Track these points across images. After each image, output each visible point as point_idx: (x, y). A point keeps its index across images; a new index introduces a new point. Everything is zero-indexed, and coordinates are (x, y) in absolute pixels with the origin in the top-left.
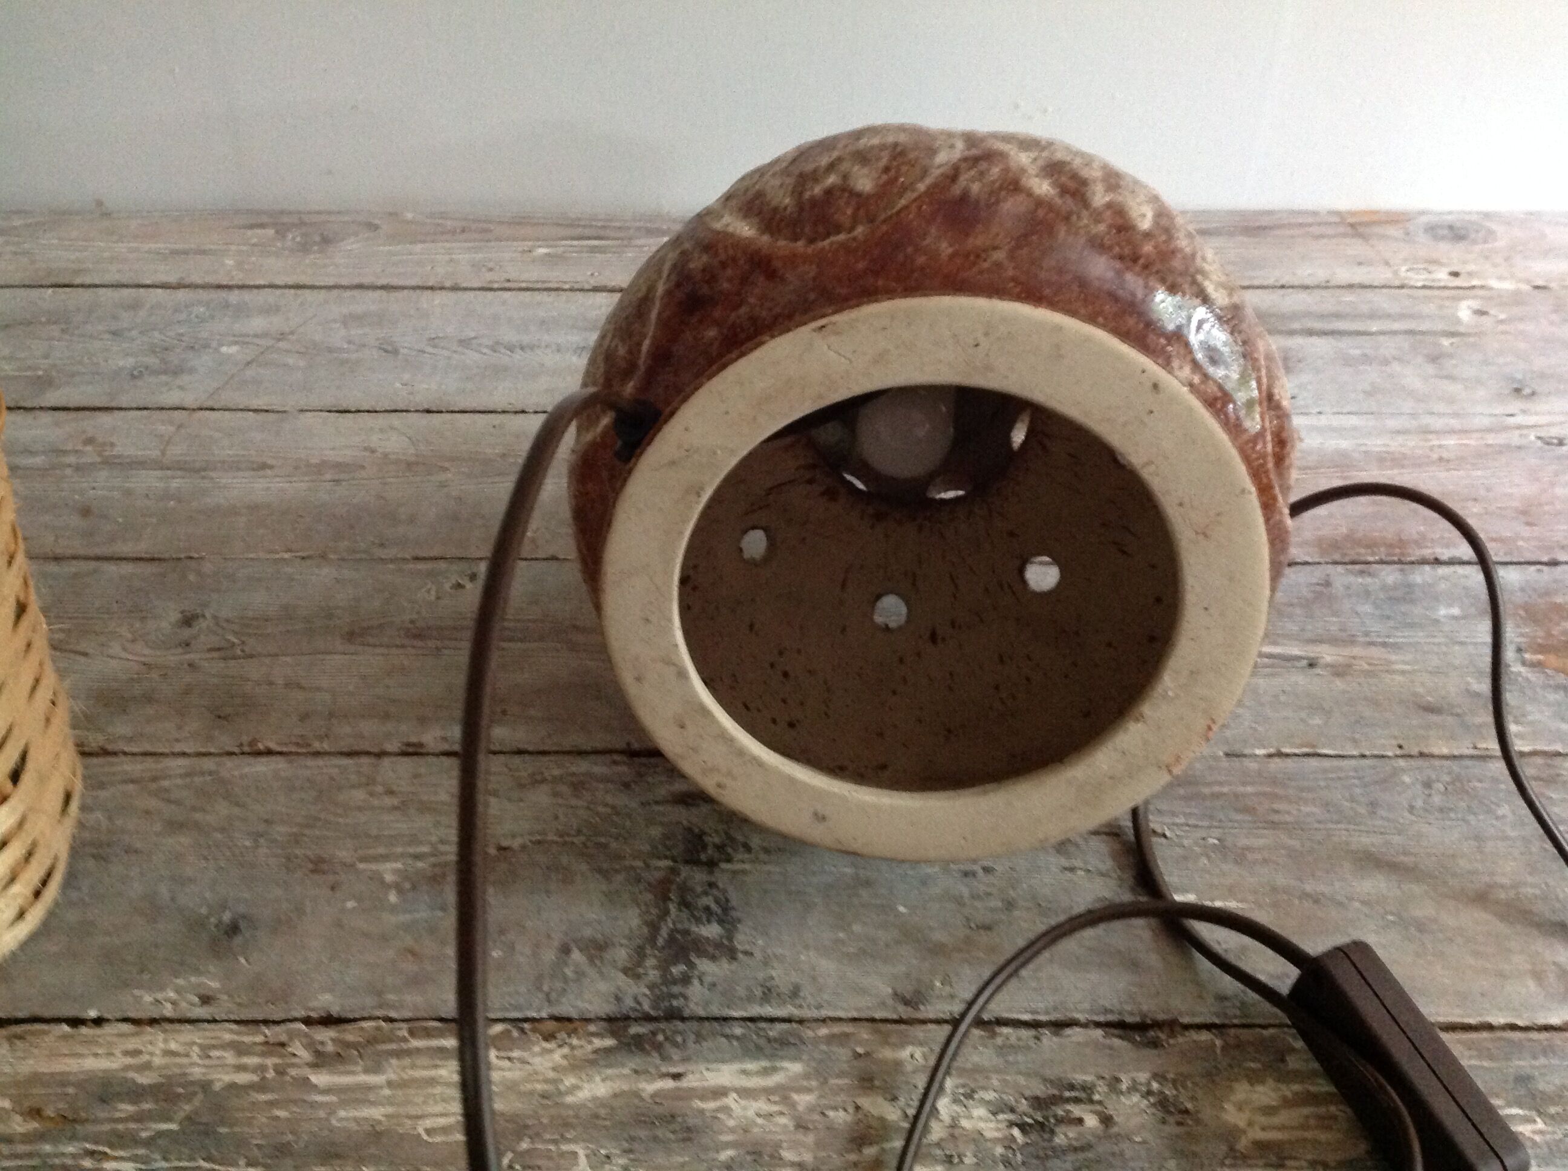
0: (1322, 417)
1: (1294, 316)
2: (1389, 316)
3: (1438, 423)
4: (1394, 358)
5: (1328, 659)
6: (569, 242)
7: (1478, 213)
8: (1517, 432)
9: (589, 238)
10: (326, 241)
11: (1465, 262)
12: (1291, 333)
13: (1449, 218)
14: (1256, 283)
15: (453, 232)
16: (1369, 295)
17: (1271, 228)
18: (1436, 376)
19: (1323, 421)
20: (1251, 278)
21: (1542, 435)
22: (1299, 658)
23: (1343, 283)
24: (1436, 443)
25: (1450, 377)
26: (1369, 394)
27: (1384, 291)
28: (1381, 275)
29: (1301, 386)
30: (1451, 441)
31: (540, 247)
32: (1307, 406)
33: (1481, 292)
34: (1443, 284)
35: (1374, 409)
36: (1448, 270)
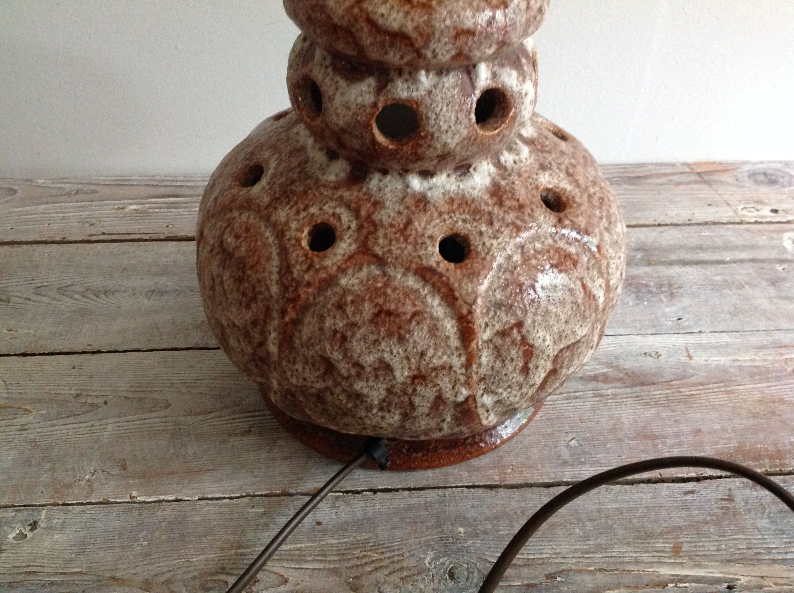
0: (703, 335)
1: (671, 249)
2: (736, 248)
3: (785, 338)
4: (746, 283)
5: (743, 580)
6: (153, 200)
7: (781, 162)
9: (169, 196)
11: (781, 202)
12: (671, 263)
13: (760, 166)
14: (642, 222)
15: (69, 194)
16: (721, 230)
17: (646, 177)
18: (778, 297)
19: (704, 339)
20: (637, 218)
22: (718, 581)
23: (700, 221)
24: (788, 356)
25: (789, 298)
26: (734, 313)
27: (730, 226)
28: (725, 214)
29: (684, 309)
31: (131, 204)
32: (690, 327)
34: (769, 220)
35: (738, 328)
36: (770, 208)
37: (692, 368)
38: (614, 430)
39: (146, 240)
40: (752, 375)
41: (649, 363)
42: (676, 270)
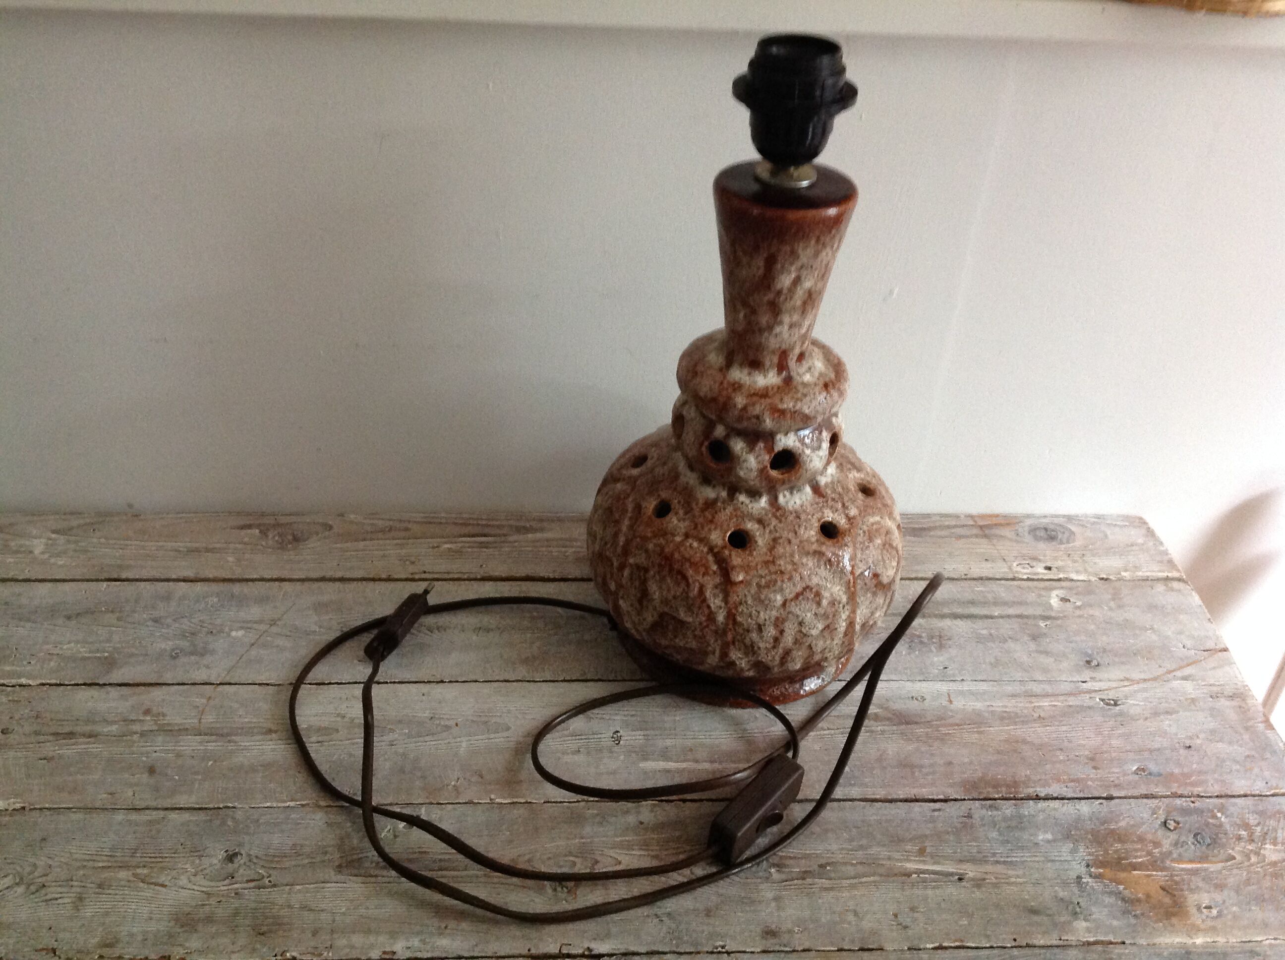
0: (965, 683)
2: (1005, 604)
3: (1036, 688)
4: (1010, 638)
5: (971, 875)
6: (464, 539)
7: (1064, 516)
8: (1088, 696)
9: (478, 536)
10: (296, 539)
11: (1056, 559)
12: (943, 616)
13: (1044, 520)
15: (382, 531)
16: (993, 586)
17: (929, 529)
18: (1037, 651)
19: (965, 687)
20: (917, 571)
21: (1103, 697)
22: (952, 874)
23: (975, 576)
24: (1036, 704)
25: (1046, 653)
26: (996, 664)
27: (1003, 582)
28: (1001, 569)
29: (951, 659)
30: (1045, 703)
31: (444, 543)
32: (954, 675)
33: (1063, 584)
34: (1040, 577)
35: (997, 678)
36: (1044, 565)
37: (951, 711)
38: (880, 760)
39: (464, 580)
40: (1002, 719)
41: (914, 706)
42: (947, 622)
